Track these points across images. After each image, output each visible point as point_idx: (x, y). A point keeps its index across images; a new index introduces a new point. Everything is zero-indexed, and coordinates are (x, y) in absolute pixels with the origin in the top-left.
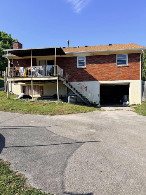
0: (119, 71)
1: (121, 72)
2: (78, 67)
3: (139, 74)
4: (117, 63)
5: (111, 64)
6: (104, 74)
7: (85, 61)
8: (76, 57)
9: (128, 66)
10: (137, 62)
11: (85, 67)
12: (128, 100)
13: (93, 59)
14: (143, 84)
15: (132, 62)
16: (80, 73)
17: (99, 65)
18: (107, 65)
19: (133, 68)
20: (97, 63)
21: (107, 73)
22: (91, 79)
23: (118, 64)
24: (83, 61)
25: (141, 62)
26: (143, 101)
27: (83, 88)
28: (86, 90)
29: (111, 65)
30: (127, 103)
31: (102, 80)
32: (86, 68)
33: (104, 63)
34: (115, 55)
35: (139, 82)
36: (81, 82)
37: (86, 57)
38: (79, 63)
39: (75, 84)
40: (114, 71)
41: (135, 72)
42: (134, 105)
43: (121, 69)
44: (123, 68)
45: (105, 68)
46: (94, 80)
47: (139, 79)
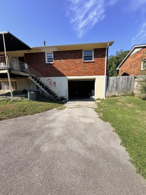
0: (86, 66)
1: (87, 68)
2: (47, 62)
3: (104, 70)
4: (83, 59)
5: (77, 60)
6: (71, 70)
7: (53, 57)
8: (44, 53)
9: (94, 62)
10: (103, 57)
11: (53, 62)
12: (94, 95)
13: (60, 54)
14: (108, 80)
15: (98, 57)
16: (48, 69)
17: (66, 60)
18: (73, 60)
19: (98, 64)
20: (64, 59)
21: (73, 69)
22: (59, 74)
23: (85, 60)
25: (106, 57)
26: (107, 96)
27: (52, 83)
28: (55, 85)
29: (77, 61)
31: (70, 75)
32: (54, 64)
33: (71, 58)
34: (82, 50)
35: (104, 77)
36: (50, 78)
37: (54, 52)
38: (48, 59)
39: (44, 80)
40: (81, 66)
41: (100, 68)
42: (99, 99)
43: (87, 65)
44: (89, 64)
45: (72, 64)
46: (62, 75)
47: (104, 75)
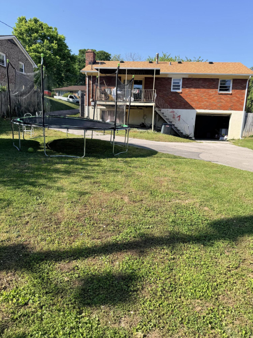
0: (221, 99)
1: (222, 100)
2: (172, 90)
3: (243, 104)
4: (218, 90)
5: (211, 90)
6: (202, 102)
7: (181, 83)
8: (171, 78)
9: (231, 94)
10: (242, 90)
11: (181, 91)
12: (227, 134)
13: (191, 82)
14: (246, 117)
15: (236, 89)
16: (173, 99)
17: (198, 89)
18: (207, 90)
19: (237, 97)
20: (195, 88)
21: (206, 101)
22: (187, 106)
23: (220, 90)
24: (179, 83)
25: (247, 89)
26: (243, 135)
27: (176, 116)
28: (179, 120)
29: (212, 92)
30: (225, 137)
31: (199, 108)
32: (181, 93)
33: (204, 87)
34: (218, 79)
35: (242, 113)
36: (174, 110)
37: (183, 79)
38: (174, 86)
39: (167, 113)
40: (215, 98)
41: (238, 101)
42: (233, 140)
43: (223, 97)
44: (225, 96)
45: (204, 94)
46: (191, 107)
47: (242, 110)
